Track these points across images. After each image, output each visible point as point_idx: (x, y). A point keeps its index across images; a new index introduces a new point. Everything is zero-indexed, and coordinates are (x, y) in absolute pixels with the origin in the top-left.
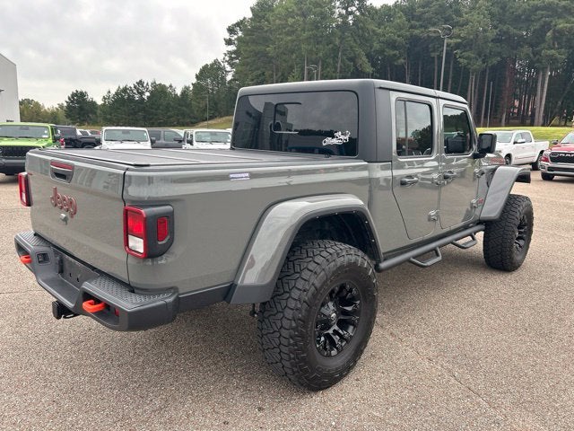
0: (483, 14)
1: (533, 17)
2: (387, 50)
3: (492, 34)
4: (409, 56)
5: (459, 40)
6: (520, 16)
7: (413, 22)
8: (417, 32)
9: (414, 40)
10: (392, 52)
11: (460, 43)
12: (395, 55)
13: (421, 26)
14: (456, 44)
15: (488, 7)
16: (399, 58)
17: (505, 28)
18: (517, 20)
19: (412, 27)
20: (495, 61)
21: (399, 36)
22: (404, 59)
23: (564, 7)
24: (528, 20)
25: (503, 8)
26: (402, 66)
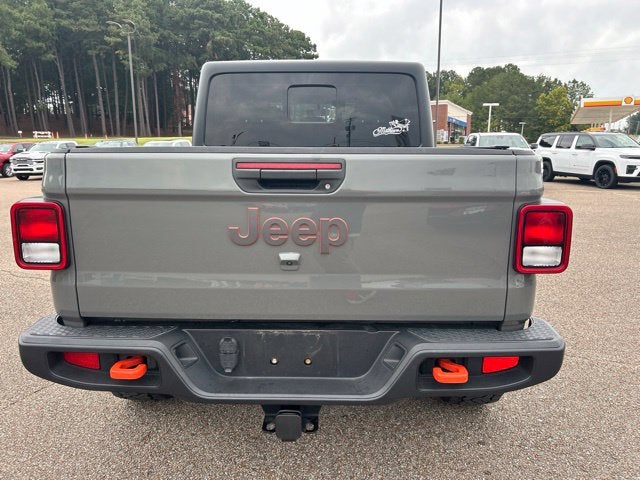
0: (141, 14)
1: (192, 26)
2: (27, 40)
3: (153, 37)
4: (58, 51)
5: (119, 40)
6: (178, 23)
7: (58, 10)
8: (64, 23)
9: (63, 33)
10: (36, 44)
11: (119, 43)
12: (41, 48)
13: (69, 17)
14: (116, 42)
15: (144, 7)
16: (46, 52)
17: (166, 33)
18: (175, 26)
19: (56, 16)
20: (162, 67)
21: (41, 25)
22: (54, 54)
23: (218, 19)
24: (186, 28)
25: (160, 10)
26: (52, 63)
